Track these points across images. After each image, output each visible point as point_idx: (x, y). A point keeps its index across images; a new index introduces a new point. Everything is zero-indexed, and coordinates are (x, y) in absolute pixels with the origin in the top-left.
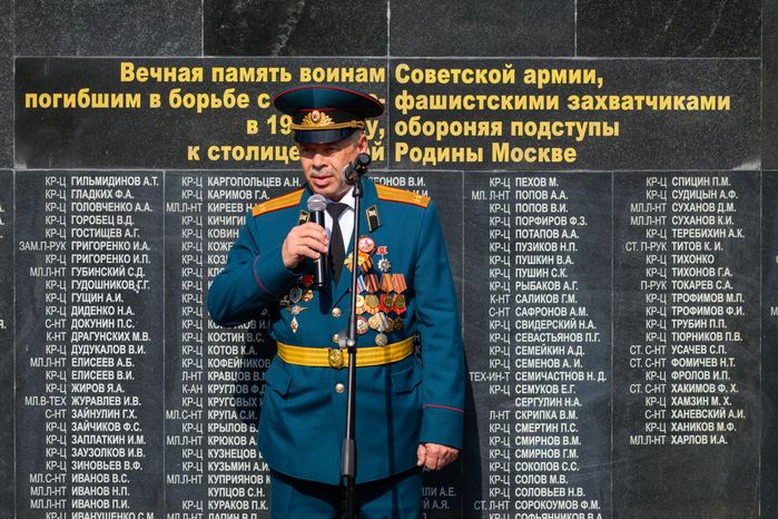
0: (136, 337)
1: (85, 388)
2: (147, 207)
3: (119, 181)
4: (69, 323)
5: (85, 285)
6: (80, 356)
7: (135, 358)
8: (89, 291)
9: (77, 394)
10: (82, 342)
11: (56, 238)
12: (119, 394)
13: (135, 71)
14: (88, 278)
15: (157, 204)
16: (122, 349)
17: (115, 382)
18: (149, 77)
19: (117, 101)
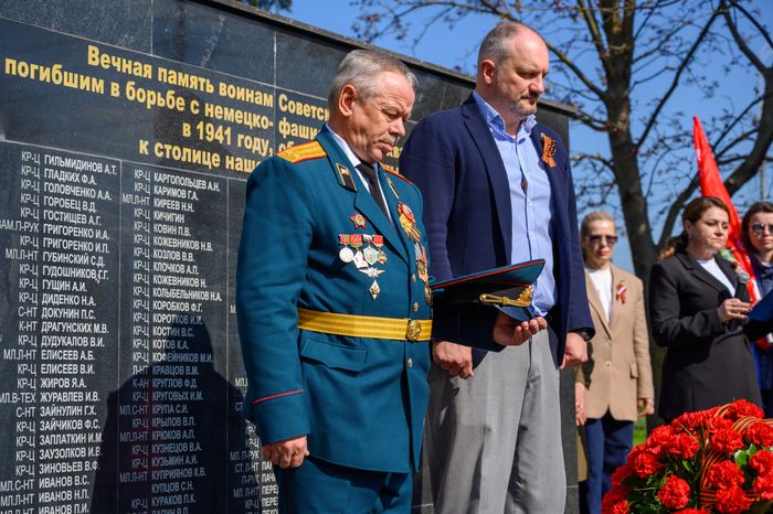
0: (97, 328)
1: (53, 383)
2: (107, 196)
3: (85, 165)
4: (39, 312)
5: (54, 271)
6: (49, 348)
7: (96, 351)
8: (58, 278)
9: (46, 390)
10: (51, 333)
11: (30, 219)
12: (82, 389)
13: (99, 56)
14: (57, 264)
15: (116, 194)
16: (85, 341)
17: (79, 376)
18: (111, 65)
19: (85, 83)
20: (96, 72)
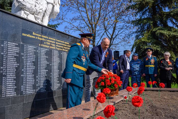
0: (34, 67)
1: (28, 74)
3: (33, 47)
4: (27, 65)
5: (28, 60)
6: (28, 69)
7: (34, 70)
10: (28, 67)
11: (25, 53)
15: (36, 50)
16: (32, 68)
17: (31, 73)
18: (36, 35)
19: (32, 37)
20: (34, 35)
